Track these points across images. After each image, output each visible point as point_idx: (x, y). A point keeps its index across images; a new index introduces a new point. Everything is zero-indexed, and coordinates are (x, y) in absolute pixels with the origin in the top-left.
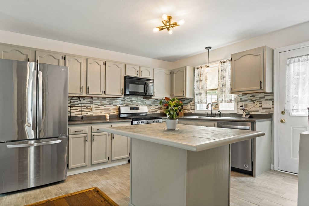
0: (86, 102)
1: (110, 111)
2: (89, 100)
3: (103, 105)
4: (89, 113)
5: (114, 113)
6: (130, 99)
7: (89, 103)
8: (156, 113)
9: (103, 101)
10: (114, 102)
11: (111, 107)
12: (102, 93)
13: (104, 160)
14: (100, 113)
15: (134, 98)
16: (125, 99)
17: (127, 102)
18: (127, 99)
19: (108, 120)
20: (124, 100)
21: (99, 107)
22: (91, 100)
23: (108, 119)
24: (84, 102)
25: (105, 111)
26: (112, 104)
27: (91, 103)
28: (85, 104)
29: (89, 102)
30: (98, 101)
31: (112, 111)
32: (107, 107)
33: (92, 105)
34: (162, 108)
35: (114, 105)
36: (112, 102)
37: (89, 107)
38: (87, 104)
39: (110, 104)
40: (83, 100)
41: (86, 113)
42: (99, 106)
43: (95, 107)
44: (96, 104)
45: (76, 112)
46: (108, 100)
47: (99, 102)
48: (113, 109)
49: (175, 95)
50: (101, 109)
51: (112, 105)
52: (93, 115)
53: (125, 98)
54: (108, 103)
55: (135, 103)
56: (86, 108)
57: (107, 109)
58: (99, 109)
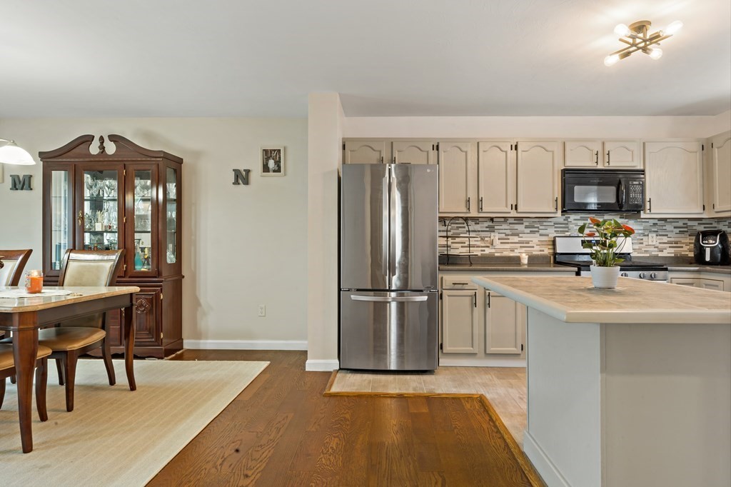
0: (481, 227)
1: (533, 247)
2: (486, 224)
3: (517, 235)
4: (487, 251)
5: (543, 251)
7: (488, 229)
8: (661, 254)
9: (516, 226)
10: (541, 227)
11: (535, 239)
12: (509, 210)
13: (512, 350)
14: (511, 251)
16: (569, 220)
19: (526, 267)
20: (566, 222)
21: (509, 239)
22: (491, 224)
23: (525, 264)
24: (478, 227)
25: (521, 247)
26: (538, 231)
27: (491, 229)
28: (479, 231)
29: (487, 227)
30: (504, 226)
31: (537, 248)
32: (525, 238)
33: (492, 234)
34: (683, 243)
35: (540, 235)
36: (538, 227)
37: (486, 239)
38: (482, 231)
39: (532, 232)
40: (476, 224)
41: (482, 251)
42: (509, 237)
43: (499, 239)
44: (501, 231)
45: (462, 247)
46: (527, 224)
47: (508, 227)
48: (539, 243)
49: (718, 208)
50: (511, 243)
51: (537, 235)
52: (496, 255)
53: (569, 217)
54: (528, 230)
56: (479, 239)
57: (526, 243)
58: (508, 243)
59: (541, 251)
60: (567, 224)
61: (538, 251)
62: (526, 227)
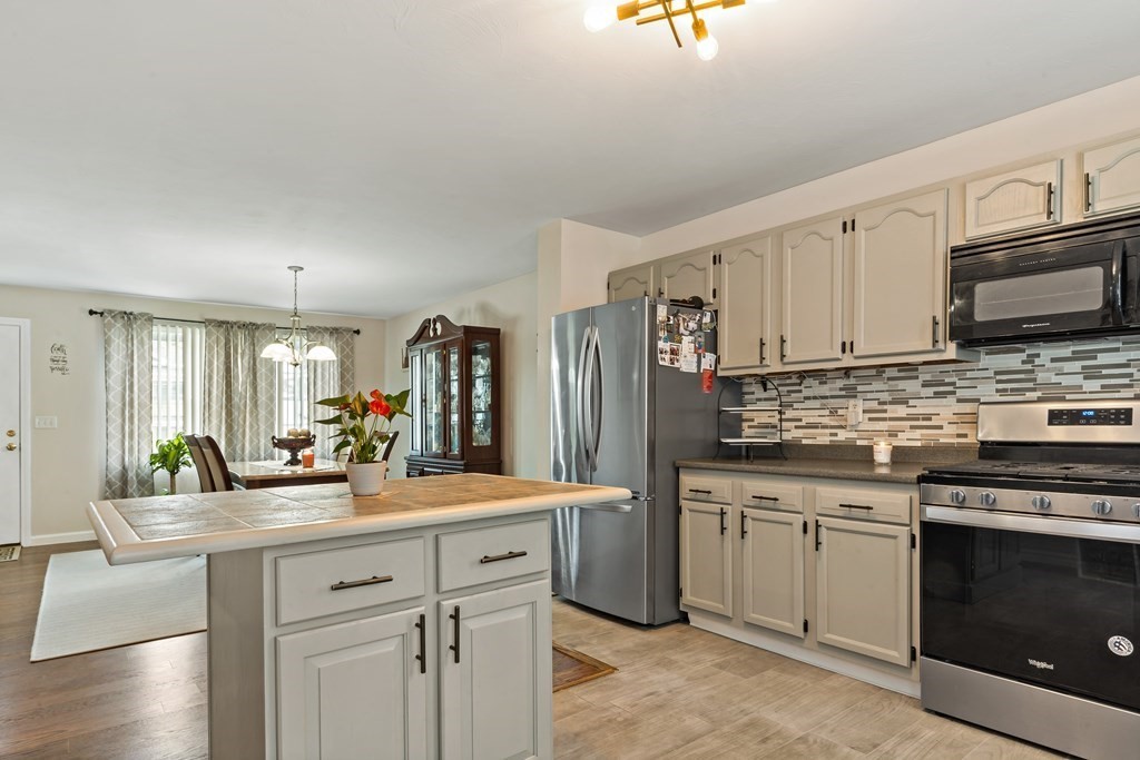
0: (831, 390)
1: (941, 427)
2: (840, 383)
3: (904, 402)
4: (842, 436)
5: (965, 436)
6: (1076, 357)
7: (843, 393)
9: (901, 385)
11: (946, 409)
12: (839, 355)
14: (890, 435)
15: (1117, 350)
16: (1037, 362)
17: (1055, 379)
18: (1053, 360)
20: (1029, 367)
21: (885, 411)
22: (846, 382)
23: (881, 465)
24: (825, 390)
25: (912, 427)
26: (954, 393)
27: (851, 393)
28: (826, 397)
29: (841, 389)
30: (877, 385)
31: (953, 430)
32: (921, 408)
33: (852, 402)
35: (959, 401)
36: (953, 384)
37: (840, 412)
38: (832, 397)
39: (938, 395)
40: (820, 383)
41: (832, 435)
42: (885, 407)
43: (864, 411)
44: (869, 396)
45: (796, 427)
46: (928, 377)
47: (885, 387)
48: (955, 419)
50: (891, 419)
51: (951, 400)
52: (859, 443)
53: (1038, 355)
54: (930, 391)
55: (1126, 381)
56: (827, 412)
57: (924, 419)
58: (884, 419)
59: (959, 436)
60: (1032, 371)
61: (951, 436)
62: (926, 385)
